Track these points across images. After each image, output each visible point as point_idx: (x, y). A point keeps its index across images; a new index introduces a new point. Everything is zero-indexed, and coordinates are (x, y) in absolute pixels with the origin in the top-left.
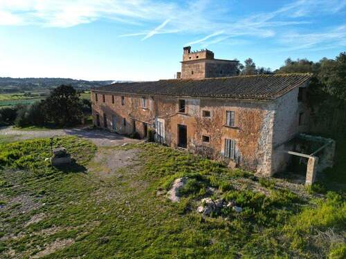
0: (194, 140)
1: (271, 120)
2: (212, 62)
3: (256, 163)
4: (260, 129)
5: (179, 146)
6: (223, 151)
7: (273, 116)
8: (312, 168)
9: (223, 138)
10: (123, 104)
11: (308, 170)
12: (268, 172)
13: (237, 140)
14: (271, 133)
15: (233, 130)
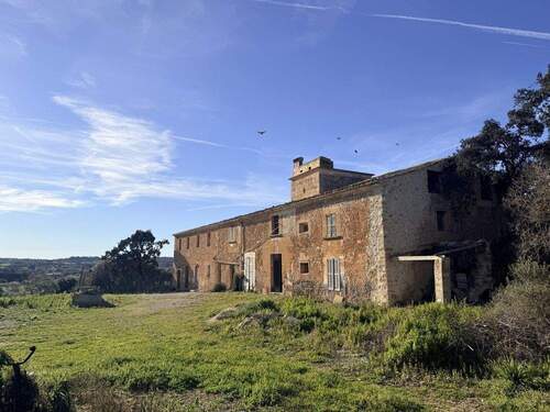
0: (290, 274)
1: (380, 213)
2: (331, 173)
3: (369, 288)
4: (367, 231)
5: (272, 290)
6: (325, 282)
7: (381, 205)
8: (441, 275)
9: (325, 260)
10: (209, 245)
11: (436, 280)
12: (385, 300)
13: (342, 257)
14: (382, 232)
15: (335, 242)
